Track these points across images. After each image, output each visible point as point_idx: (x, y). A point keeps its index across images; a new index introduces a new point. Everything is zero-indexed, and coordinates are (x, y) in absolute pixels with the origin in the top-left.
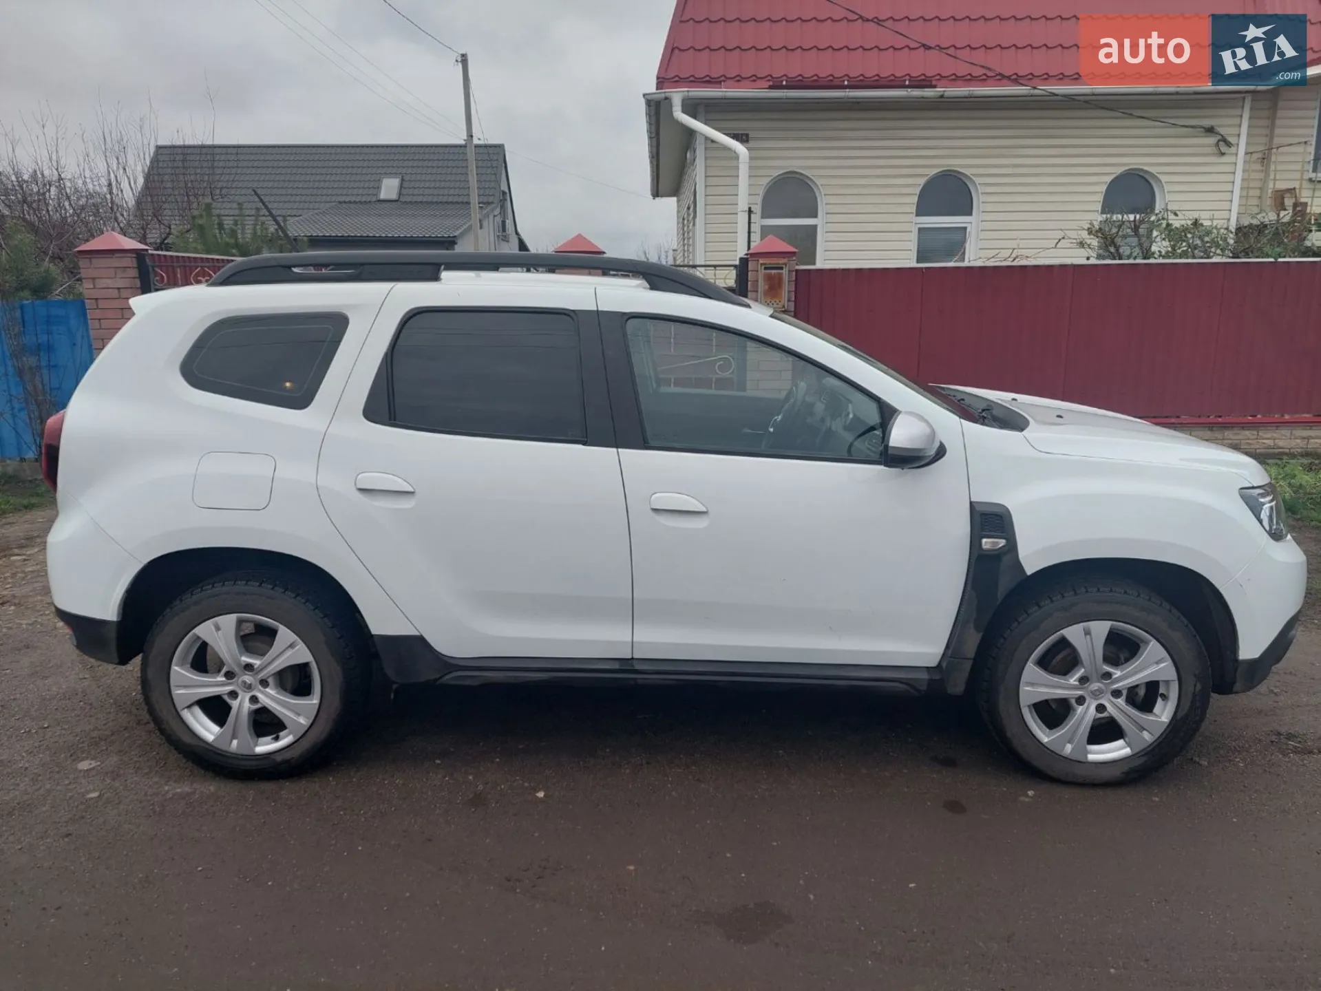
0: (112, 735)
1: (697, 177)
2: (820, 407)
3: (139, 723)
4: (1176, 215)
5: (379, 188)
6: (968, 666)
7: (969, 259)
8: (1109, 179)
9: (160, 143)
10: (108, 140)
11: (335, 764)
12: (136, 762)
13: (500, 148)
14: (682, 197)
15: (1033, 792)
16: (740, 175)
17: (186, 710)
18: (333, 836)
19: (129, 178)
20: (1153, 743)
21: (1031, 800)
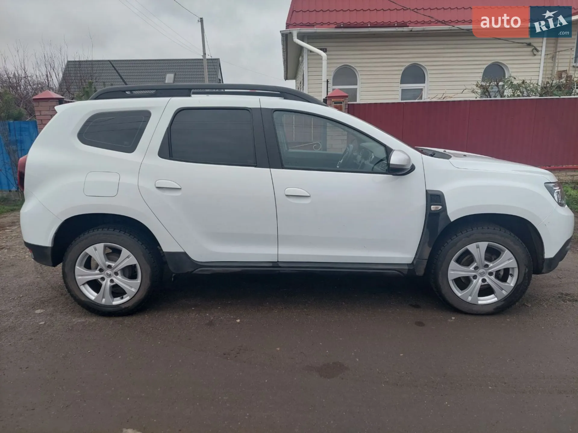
0: (50, 299)
1: (304, 68)
2: (359, 157)
3: (62, 295)
4: (515, 78)
5: (165, 78)
6: (425, 262)
7: (424, 98)
8: (485, 66)
9: (69, 60)
10: (46, 56)
11: (148, 310)
12: (61, 310)
13: (218, 60)
14: (297, 79)
15: (454, 318)
16: (323, 66)
17: (82, 286)
18: (148, 338)
19: (55, 74)
20: (507, 295)
21: (453, 321)
